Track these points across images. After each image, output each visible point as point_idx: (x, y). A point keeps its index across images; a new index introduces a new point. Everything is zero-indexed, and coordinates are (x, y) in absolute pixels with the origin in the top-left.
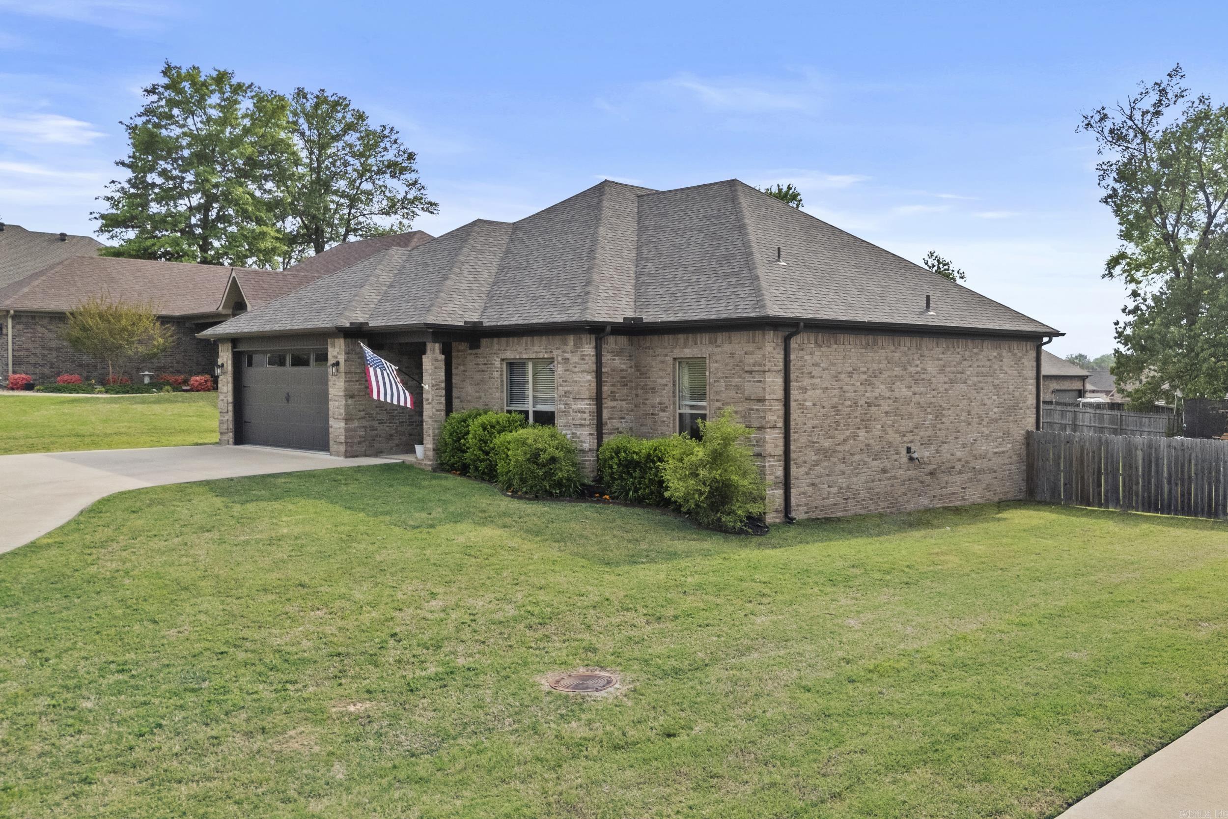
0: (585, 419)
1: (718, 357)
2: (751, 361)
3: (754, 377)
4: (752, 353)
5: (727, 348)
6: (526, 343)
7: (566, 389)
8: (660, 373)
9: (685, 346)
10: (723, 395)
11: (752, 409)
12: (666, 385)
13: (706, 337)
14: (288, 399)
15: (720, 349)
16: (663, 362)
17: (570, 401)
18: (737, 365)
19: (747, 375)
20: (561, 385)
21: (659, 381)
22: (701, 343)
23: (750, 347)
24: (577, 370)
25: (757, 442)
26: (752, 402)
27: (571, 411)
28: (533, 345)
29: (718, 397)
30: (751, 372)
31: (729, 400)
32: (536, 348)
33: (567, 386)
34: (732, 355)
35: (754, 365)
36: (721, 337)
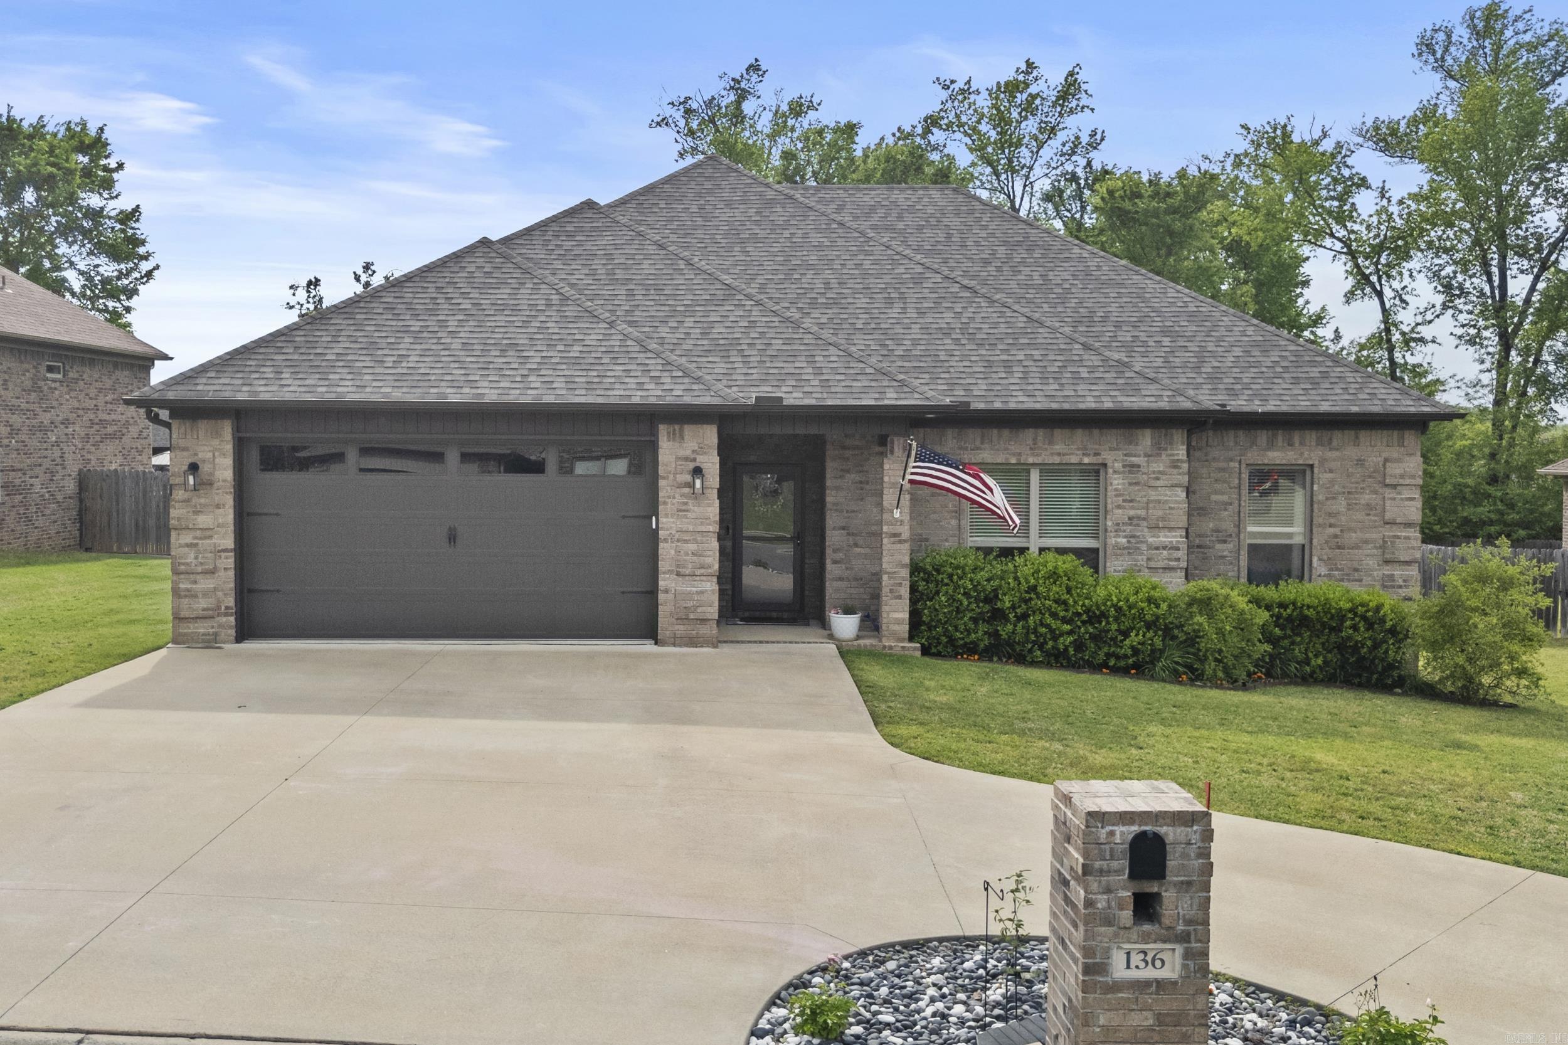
0: (1178, 560)
1: (1334, 465)
2: (1398, 471)
3: (1399, 493)
4: (1399, 460)
5: (1351, 452)
6: (1035, 439)
7: (1132, 513)
8: (1218, 486)
9: (1271, 445)
10: (1343, 518)
11: (1398, 537)
12: (1231, 504)
13: (1311, 436)
14: (452, 538)
15: (1336, 454)
16: (1223, 470)
17: (1143, 531)
18: (1370, 477)
19: (1388, 490)
20: (1119, 507)
21: (1214, 497)
22: (1301, 444)
23: (1394, 453)
24: (1158, 483)
25: (1404, 581)
26: (1394, 528)
27: (1144, 547)
28: (1051, 443)
29: (1332, 521)
30: (1394, 487)
31: (1353, 525)
32: (1058, 447)
33: (1133, 508)
34: (1360, 462)
35: (1402, 476)
36: (1338, 436)
